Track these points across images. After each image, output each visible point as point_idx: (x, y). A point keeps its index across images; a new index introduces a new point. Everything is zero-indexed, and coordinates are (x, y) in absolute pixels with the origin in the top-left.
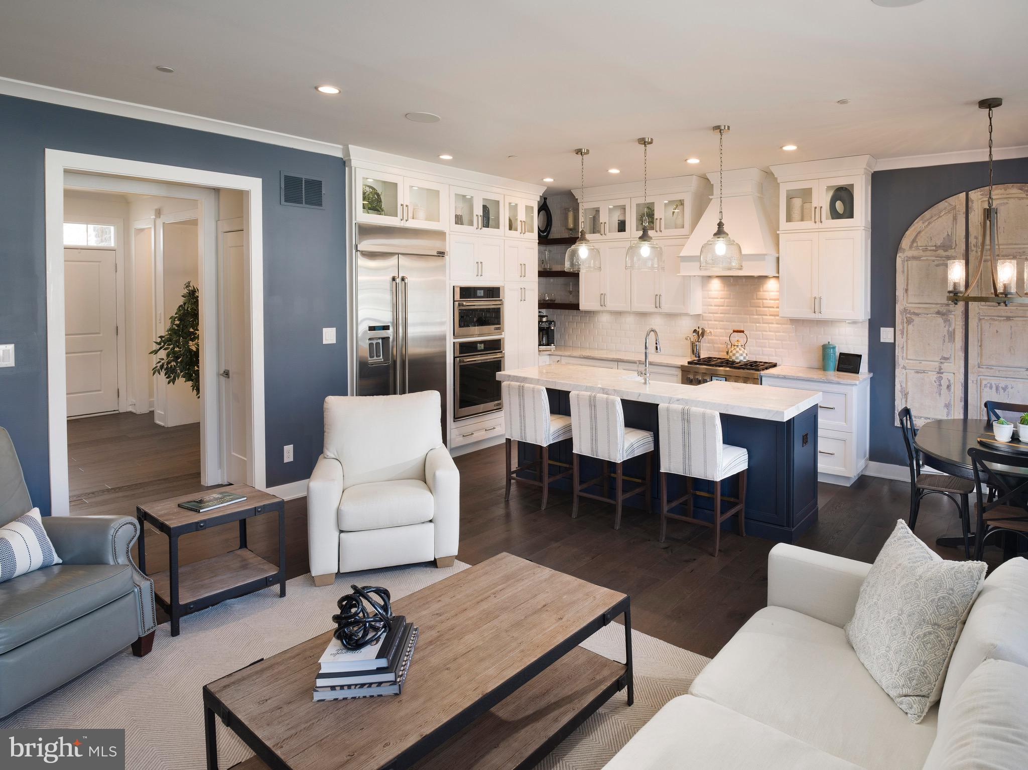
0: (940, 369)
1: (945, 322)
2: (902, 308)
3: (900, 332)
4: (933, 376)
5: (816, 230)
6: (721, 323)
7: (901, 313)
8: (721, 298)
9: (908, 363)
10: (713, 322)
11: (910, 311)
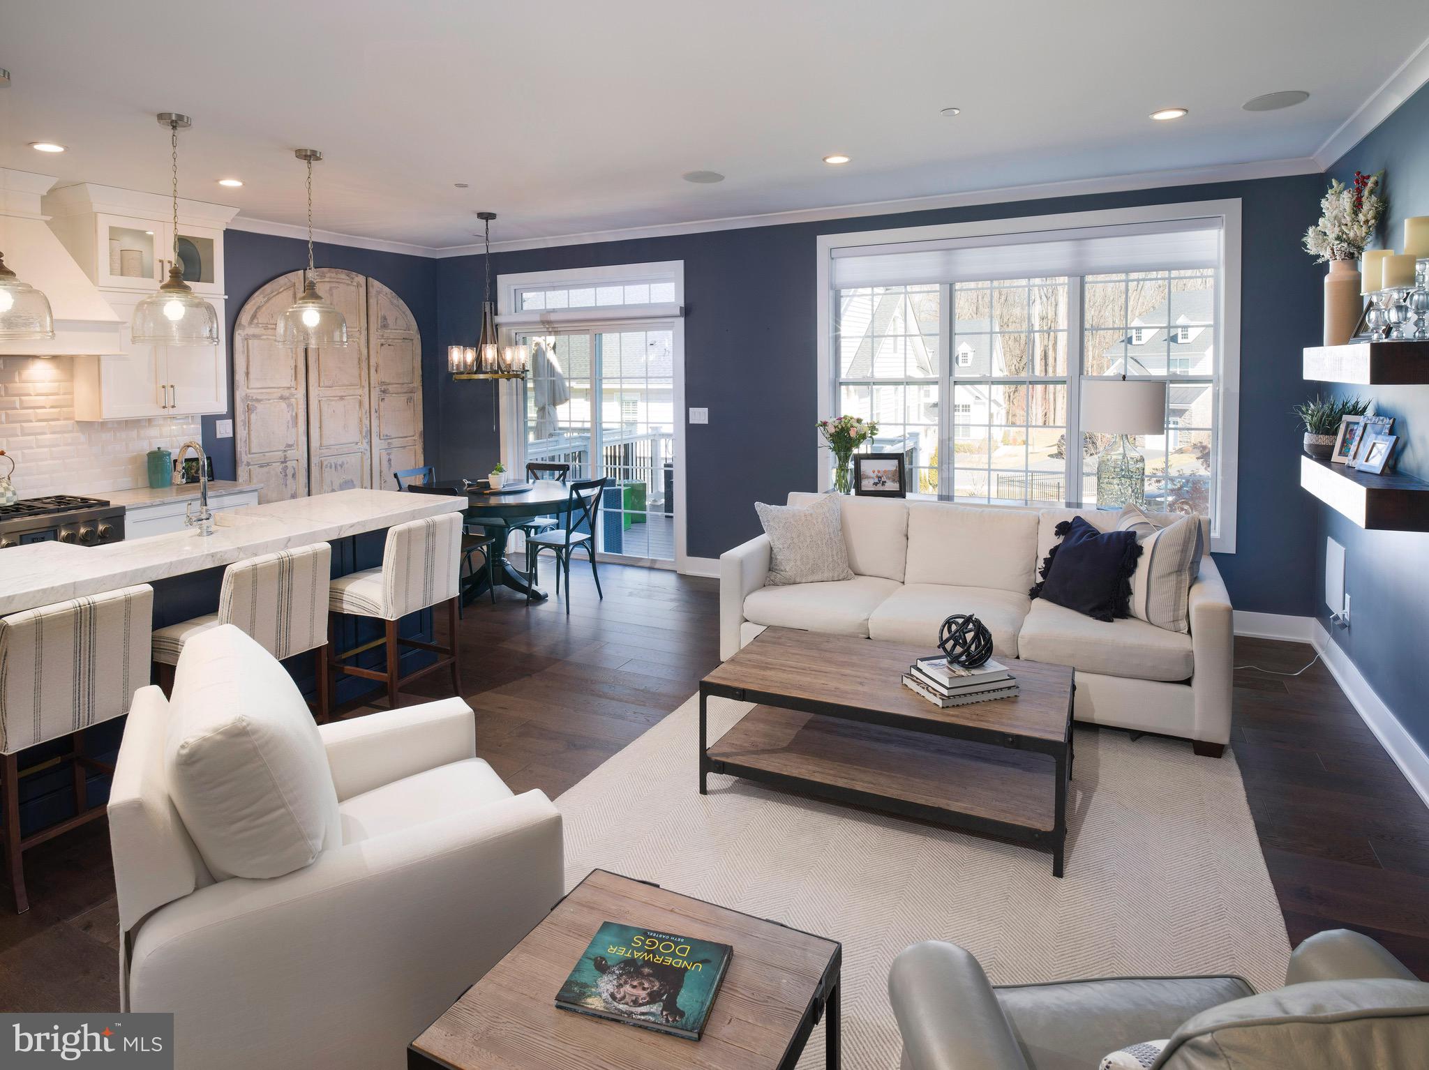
0: (285, 457)
1: (288, 406)
2: (244, 394)
4: (278, 467)
9: (253, 459)
11: (252, 397)
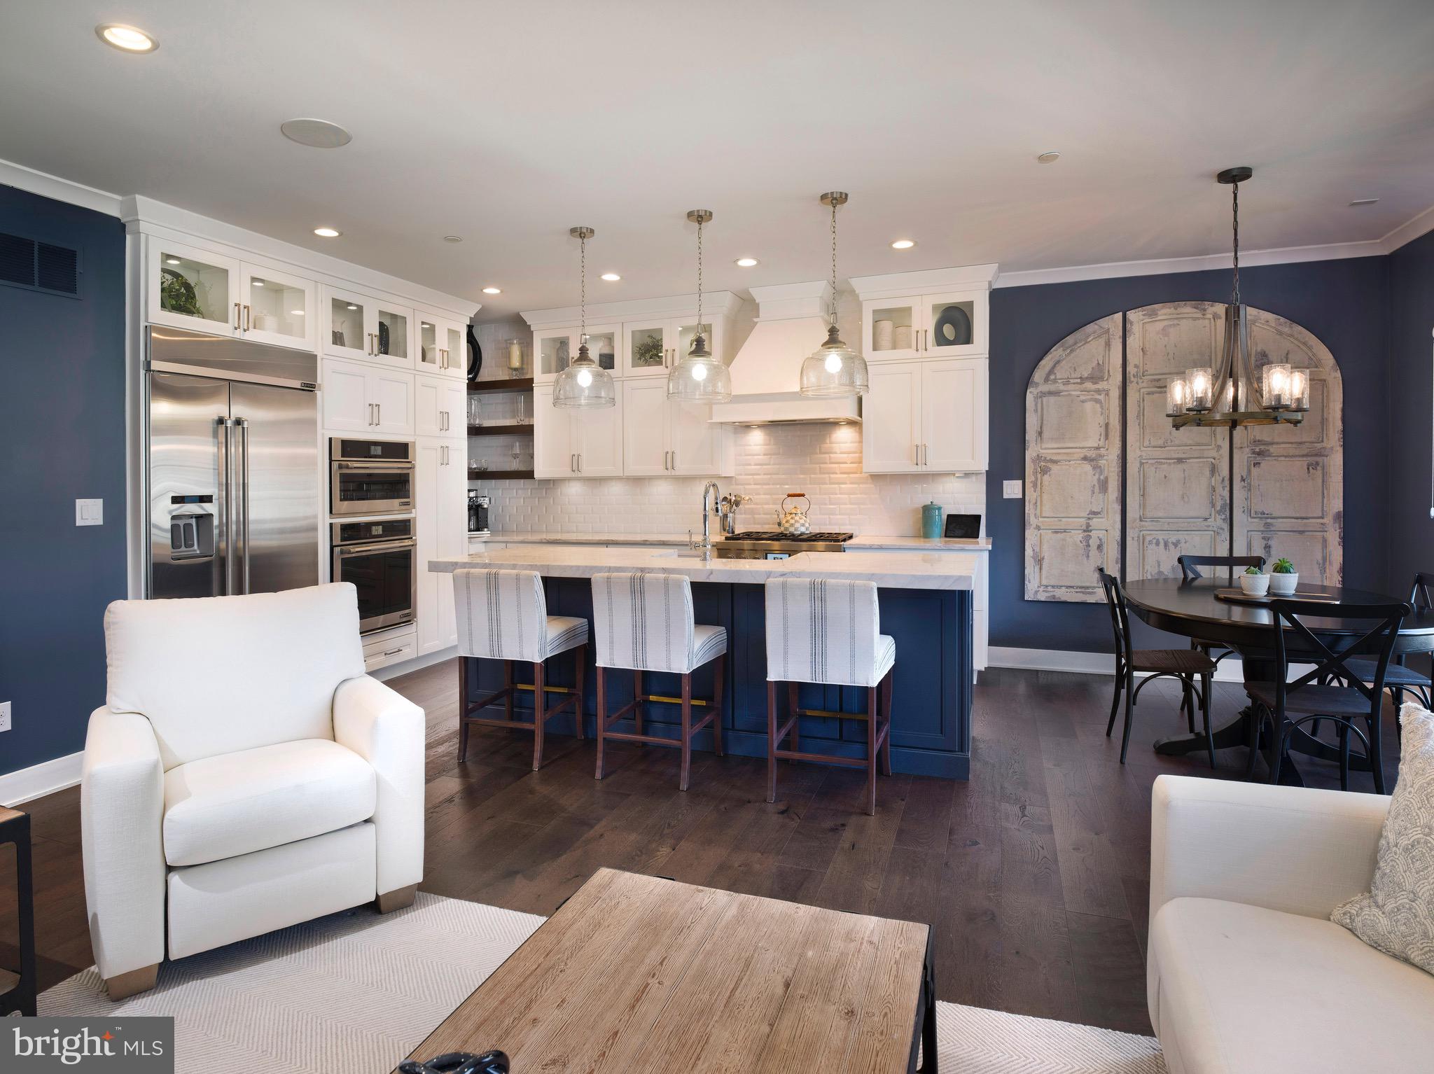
0: (1088, 525)
1: (1094, 468)
2: (1034, 455)
3: (1032, 485)
4: (1079, 536)
5: (918, 360)
6: (764, 487)
7: (1033, 461)
8: (764, 455)
9: (1042, 522)
10: (753, 486)
11: (1045, 458)
